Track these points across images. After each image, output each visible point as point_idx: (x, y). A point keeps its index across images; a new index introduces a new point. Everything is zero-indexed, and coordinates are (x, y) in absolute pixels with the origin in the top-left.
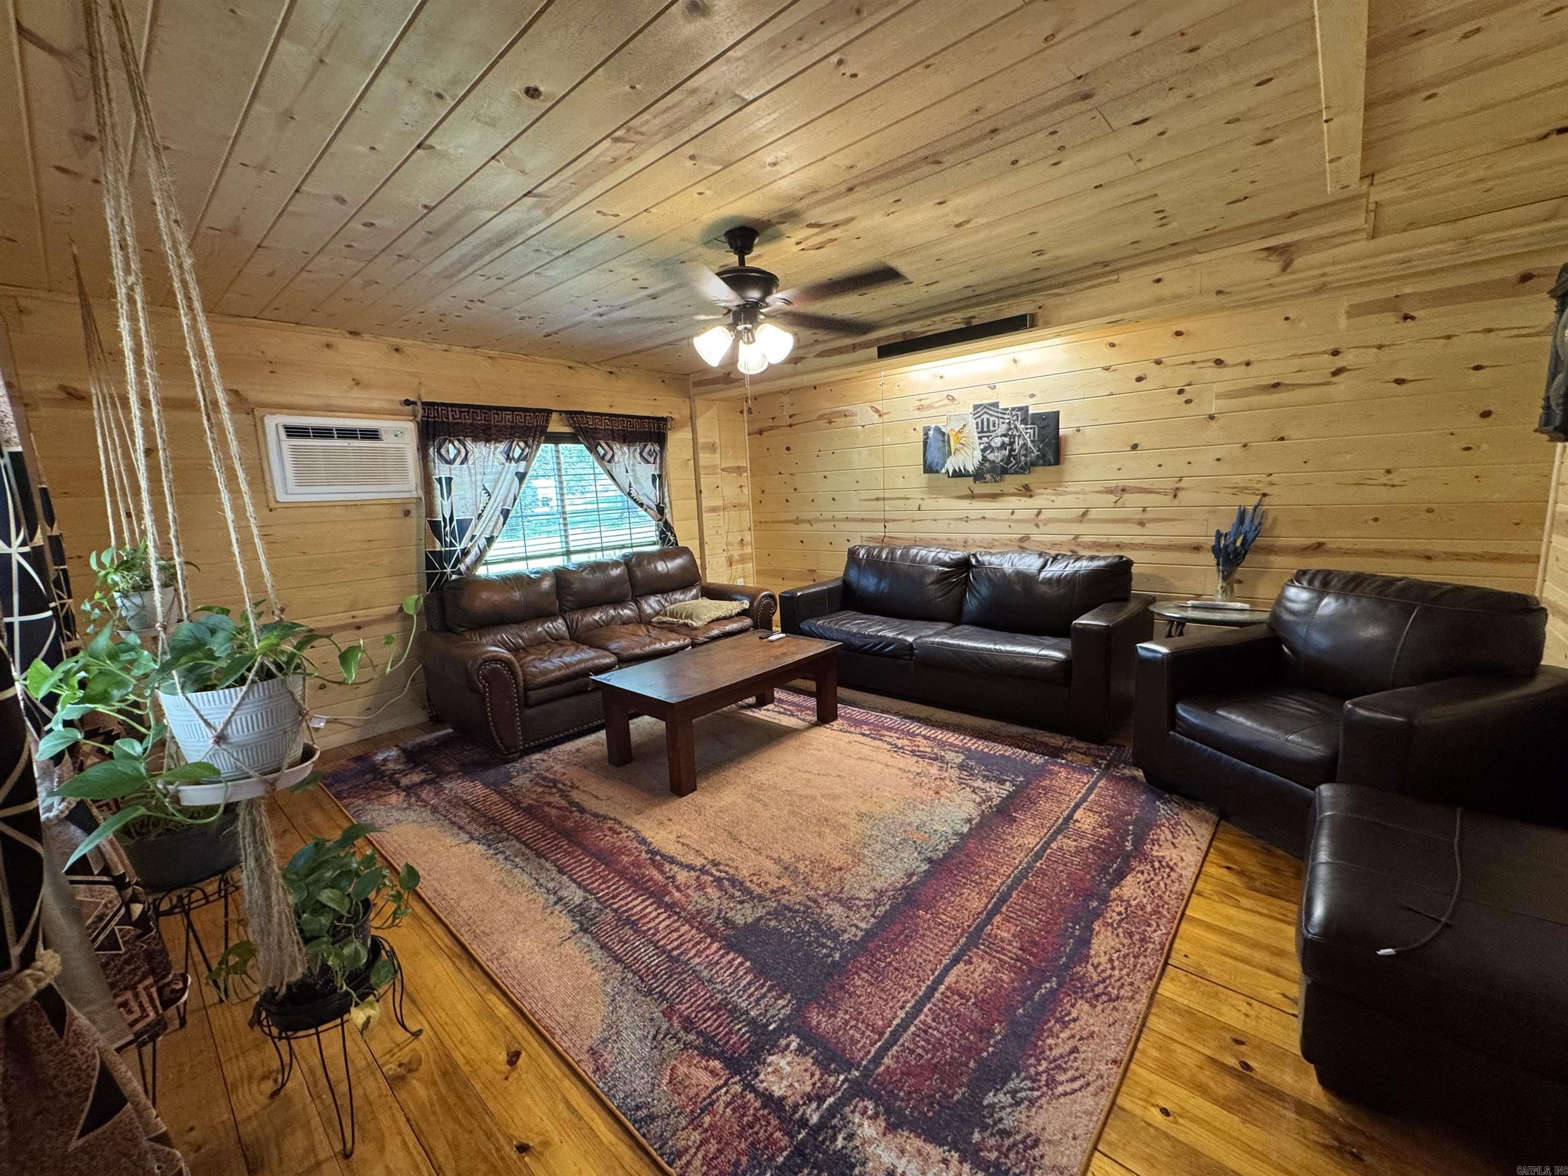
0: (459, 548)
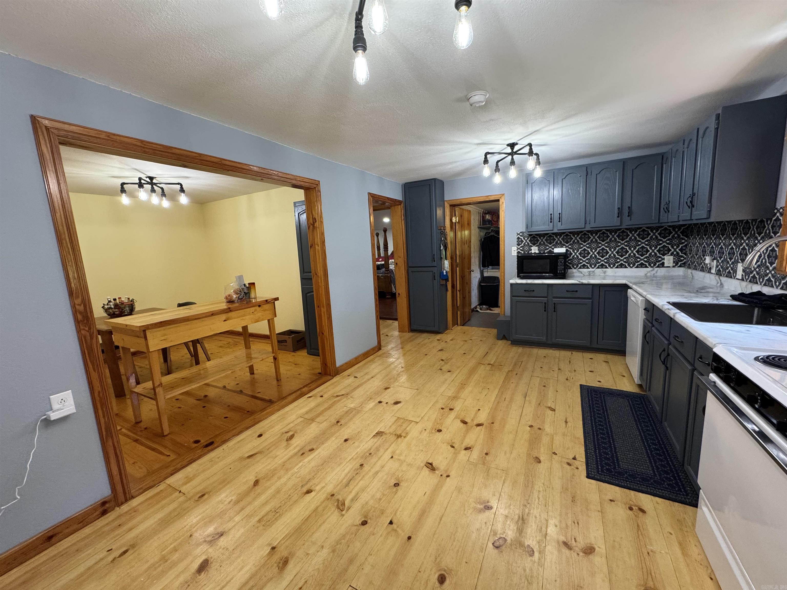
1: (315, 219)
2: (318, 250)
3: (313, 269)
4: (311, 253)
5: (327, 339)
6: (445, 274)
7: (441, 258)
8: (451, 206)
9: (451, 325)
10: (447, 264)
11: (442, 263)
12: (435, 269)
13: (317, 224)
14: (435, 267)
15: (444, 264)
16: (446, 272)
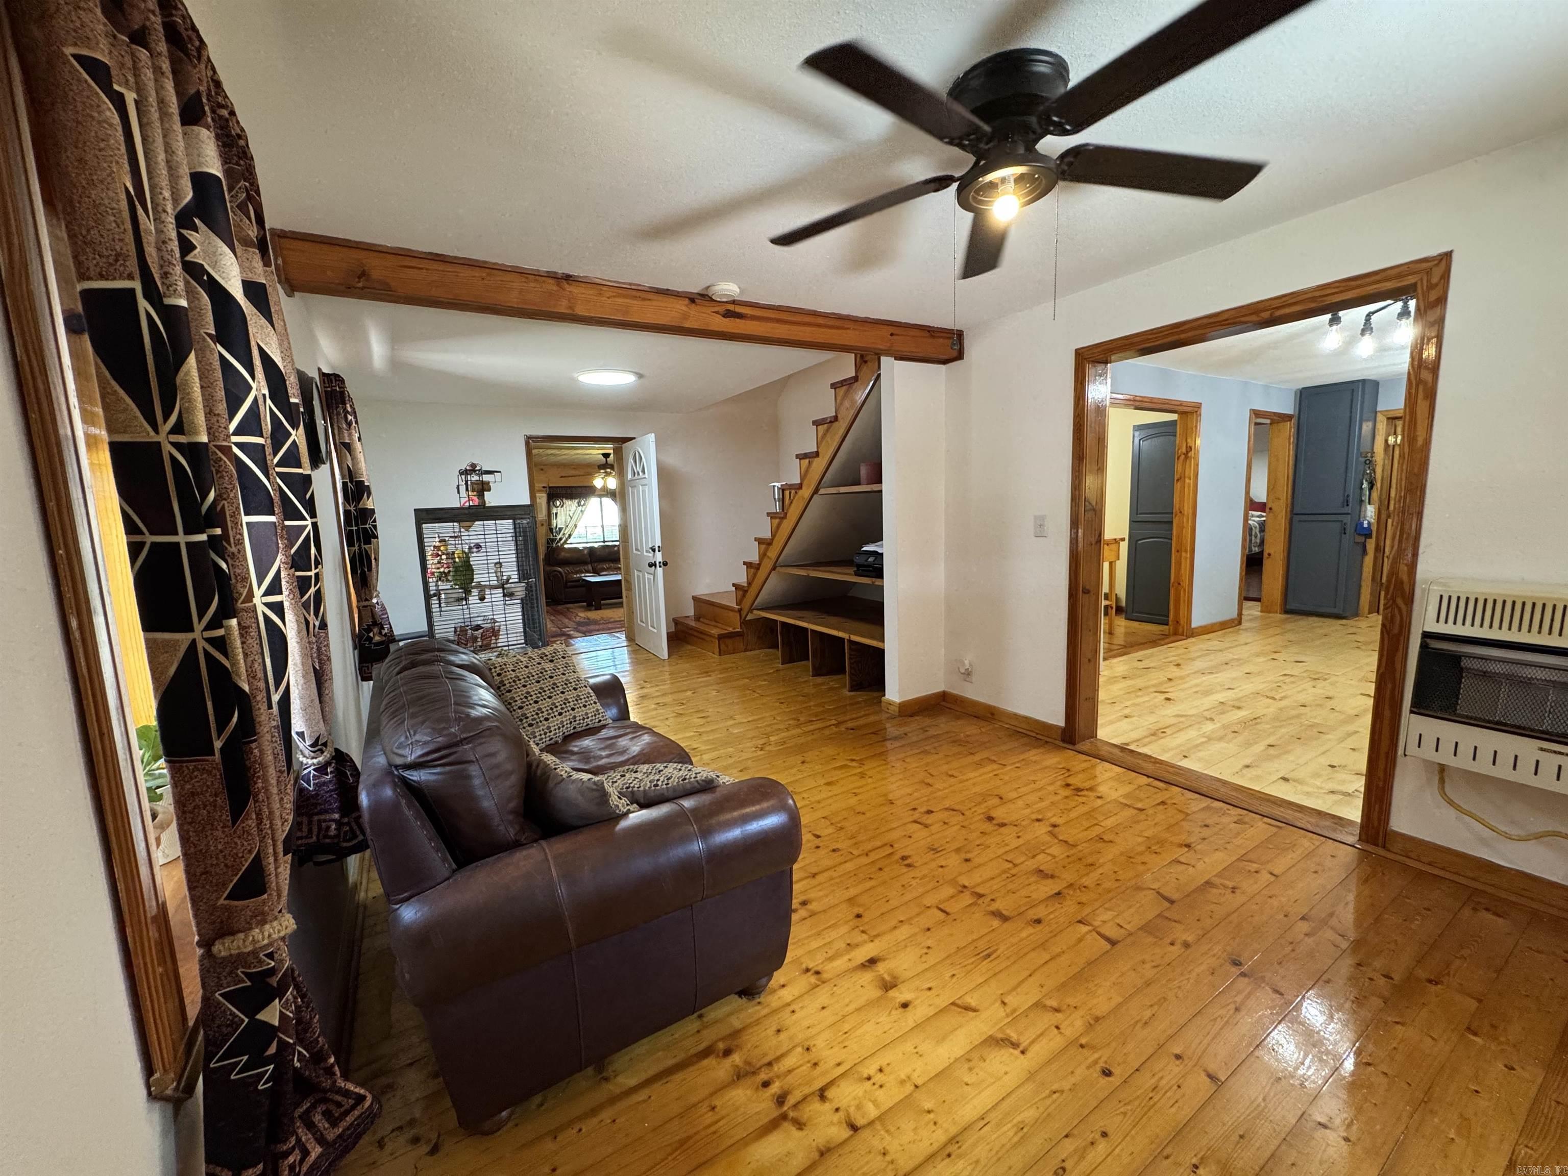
0: (558, 537)
1: (1191, 448)
2: (1189, 484)
3: (1177, 506)
4: (1178, 486)
5: (1185, 590)
6: (1366, 525)
7: (1361, 501)
8: (1388, 418)
9: (1366, 610)
10: (1370, 512)
11: (1363, 509)
12: (1347, 519)
13: (1192, 454)
14: (1348, 514)
15: (1365, 511)
16: (1369, 523)
